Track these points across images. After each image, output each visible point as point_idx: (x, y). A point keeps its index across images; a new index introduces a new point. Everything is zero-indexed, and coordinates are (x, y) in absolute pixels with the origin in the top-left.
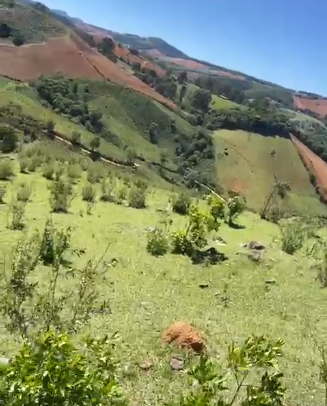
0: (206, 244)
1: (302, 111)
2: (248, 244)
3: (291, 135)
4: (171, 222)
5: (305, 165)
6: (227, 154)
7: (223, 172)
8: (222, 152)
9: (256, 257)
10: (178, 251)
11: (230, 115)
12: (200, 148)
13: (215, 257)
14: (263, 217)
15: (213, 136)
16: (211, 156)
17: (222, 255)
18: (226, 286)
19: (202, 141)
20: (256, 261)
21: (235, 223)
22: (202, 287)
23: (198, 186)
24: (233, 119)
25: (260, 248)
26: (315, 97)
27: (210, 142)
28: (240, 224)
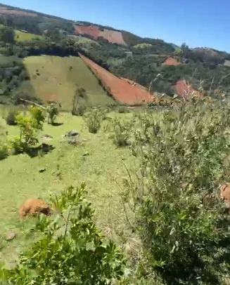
0: (37, 142)
1: (82, 36)
2: (67, 134)
3: (79, 54)
4: (7, 133)
5: (93, 74)
6: (38, 74)
7: (39, 88)
8: (35, 73)
9: (73, 141)
10: (18, 152)
11: (33, 44)
12: (17, 73)
13: (46, 148)
14: (73, 114)
15: (24, 62)
16: (27, 78)
17: (51, 146)
18: (58, 166)
19: (17, 67)
20: (74, 144)
21: (55, 122)
22: (42, 171)
23: (24, 102)
24: (37, 48)
25: (75, 134)
26: (88, 24)
27: (23, 67)
28: (59, 122)
